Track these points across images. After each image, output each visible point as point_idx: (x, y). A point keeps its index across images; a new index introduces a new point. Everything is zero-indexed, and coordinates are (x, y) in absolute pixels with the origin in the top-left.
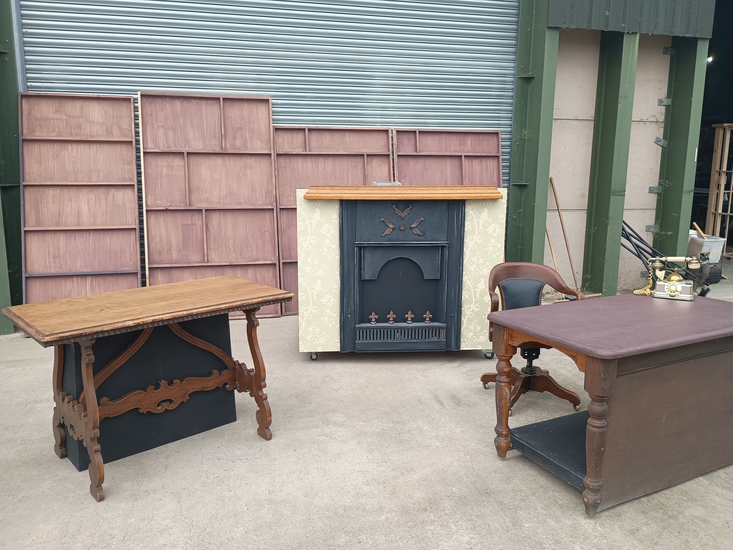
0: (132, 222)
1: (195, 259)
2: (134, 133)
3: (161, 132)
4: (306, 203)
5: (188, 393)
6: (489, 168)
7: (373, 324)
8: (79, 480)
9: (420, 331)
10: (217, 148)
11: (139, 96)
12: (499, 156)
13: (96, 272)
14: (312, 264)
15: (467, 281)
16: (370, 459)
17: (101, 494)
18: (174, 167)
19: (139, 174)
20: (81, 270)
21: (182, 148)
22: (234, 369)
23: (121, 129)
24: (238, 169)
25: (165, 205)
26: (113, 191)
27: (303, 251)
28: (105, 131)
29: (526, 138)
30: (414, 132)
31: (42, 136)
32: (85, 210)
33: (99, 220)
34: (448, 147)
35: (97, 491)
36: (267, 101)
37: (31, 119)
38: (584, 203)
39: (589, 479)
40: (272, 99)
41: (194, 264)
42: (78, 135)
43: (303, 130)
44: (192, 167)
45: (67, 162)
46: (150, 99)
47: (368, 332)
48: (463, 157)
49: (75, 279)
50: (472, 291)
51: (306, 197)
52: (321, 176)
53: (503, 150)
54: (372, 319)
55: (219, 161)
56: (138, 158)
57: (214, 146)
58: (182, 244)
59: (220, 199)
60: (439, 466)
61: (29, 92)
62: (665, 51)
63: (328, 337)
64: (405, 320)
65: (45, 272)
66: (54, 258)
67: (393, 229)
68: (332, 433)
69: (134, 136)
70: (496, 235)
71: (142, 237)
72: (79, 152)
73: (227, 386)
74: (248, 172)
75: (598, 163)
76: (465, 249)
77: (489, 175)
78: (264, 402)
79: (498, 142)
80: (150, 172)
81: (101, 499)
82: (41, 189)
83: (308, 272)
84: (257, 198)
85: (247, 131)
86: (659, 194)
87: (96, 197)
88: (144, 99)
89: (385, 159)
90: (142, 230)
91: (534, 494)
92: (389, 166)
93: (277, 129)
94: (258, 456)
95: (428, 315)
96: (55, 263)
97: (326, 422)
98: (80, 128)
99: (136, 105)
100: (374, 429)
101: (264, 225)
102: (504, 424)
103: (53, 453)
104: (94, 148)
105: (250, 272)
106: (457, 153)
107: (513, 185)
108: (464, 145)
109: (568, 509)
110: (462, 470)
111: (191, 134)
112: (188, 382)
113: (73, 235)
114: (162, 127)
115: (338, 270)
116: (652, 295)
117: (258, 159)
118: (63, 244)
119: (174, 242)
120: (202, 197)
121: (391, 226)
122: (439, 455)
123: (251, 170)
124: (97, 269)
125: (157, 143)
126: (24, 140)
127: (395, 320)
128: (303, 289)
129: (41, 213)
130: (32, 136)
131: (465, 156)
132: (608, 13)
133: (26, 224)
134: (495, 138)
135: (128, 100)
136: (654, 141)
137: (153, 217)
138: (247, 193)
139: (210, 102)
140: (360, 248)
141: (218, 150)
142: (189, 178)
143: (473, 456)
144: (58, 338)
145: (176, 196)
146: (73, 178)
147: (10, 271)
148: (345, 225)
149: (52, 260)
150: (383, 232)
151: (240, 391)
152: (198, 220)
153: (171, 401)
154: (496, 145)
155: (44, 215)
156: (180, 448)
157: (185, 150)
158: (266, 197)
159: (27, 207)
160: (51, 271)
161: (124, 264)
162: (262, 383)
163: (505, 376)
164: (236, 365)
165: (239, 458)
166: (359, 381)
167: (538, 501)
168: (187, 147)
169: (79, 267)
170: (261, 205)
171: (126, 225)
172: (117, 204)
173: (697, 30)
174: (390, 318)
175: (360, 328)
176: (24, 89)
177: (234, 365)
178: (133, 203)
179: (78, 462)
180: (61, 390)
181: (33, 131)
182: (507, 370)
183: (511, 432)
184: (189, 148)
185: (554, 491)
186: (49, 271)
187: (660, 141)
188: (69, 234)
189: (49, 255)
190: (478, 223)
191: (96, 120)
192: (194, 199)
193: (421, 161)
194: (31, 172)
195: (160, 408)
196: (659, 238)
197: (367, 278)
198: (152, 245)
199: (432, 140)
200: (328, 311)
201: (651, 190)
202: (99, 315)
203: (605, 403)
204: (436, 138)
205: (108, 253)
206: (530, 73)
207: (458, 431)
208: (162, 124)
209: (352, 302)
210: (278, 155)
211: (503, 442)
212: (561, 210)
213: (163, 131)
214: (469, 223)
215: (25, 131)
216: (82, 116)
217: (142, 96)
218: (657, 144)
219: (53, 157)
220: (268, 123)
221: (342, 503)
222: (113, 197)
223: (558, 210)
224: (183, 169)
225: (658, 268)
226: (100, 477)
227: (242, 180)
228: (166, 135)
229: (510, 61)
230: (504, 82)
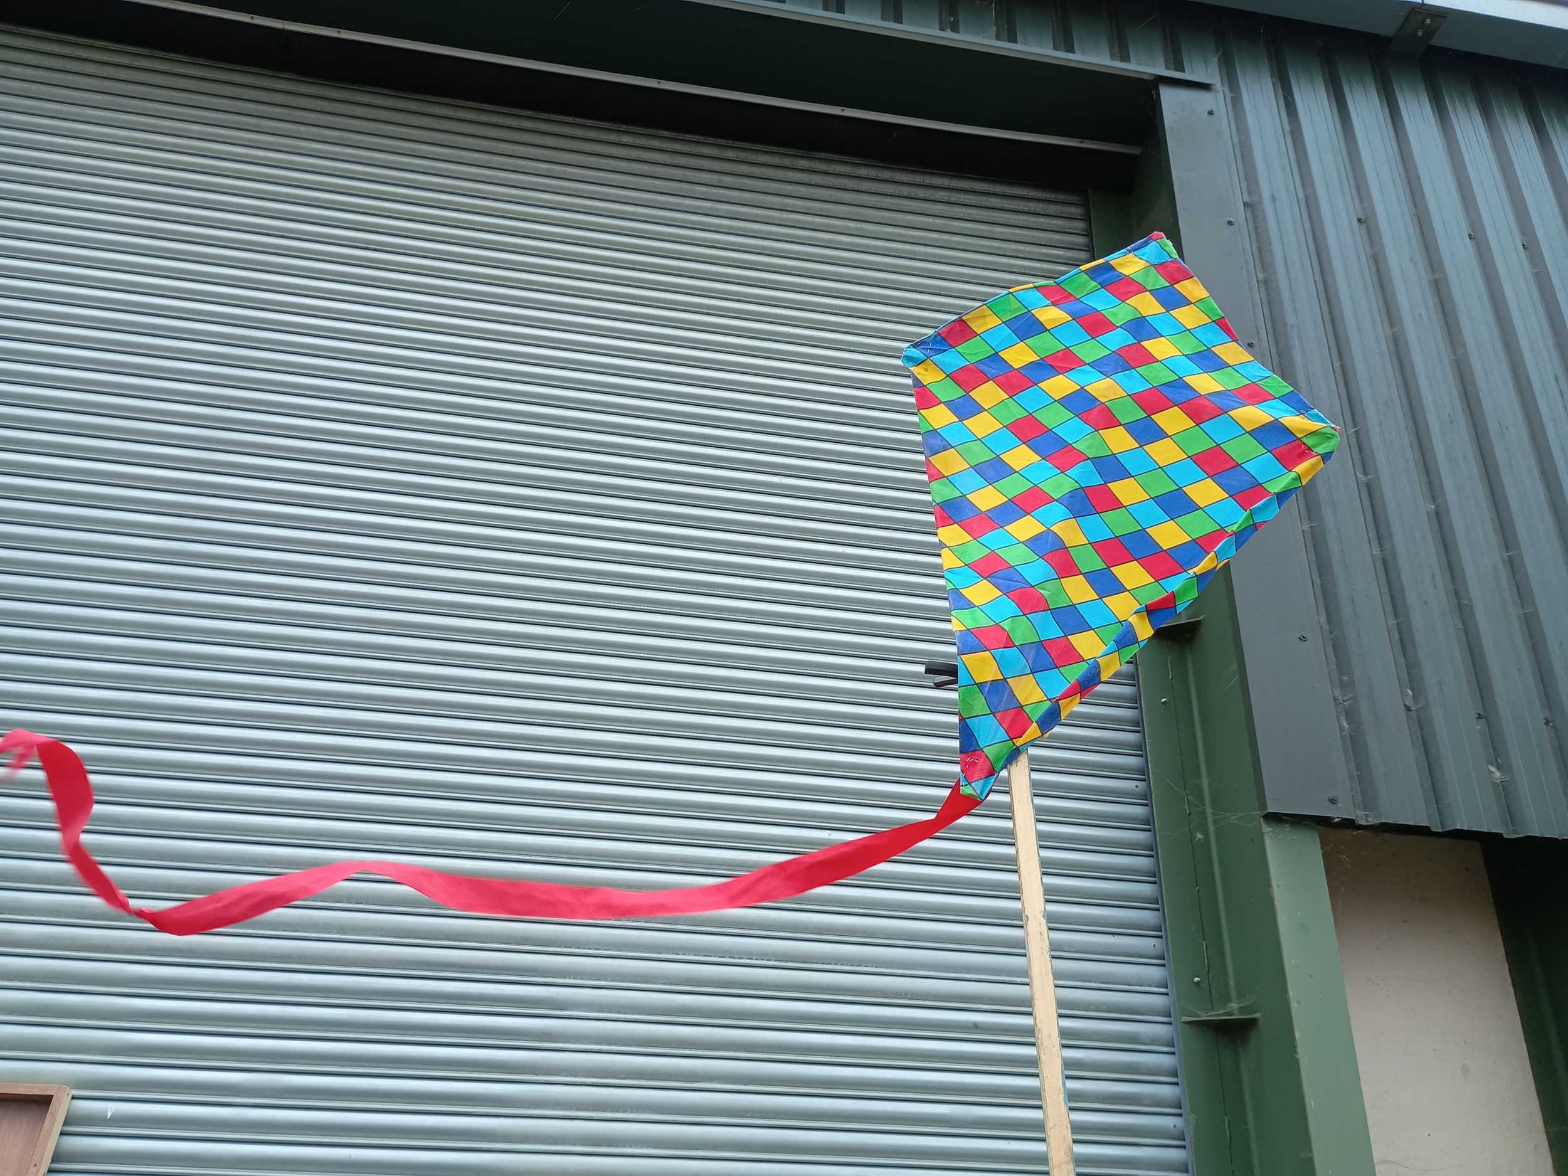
40: (73, 1098)
132: (1498, 774)
206: (1234, 1005)
229: (1141, 956)
230: (1131, 1043)
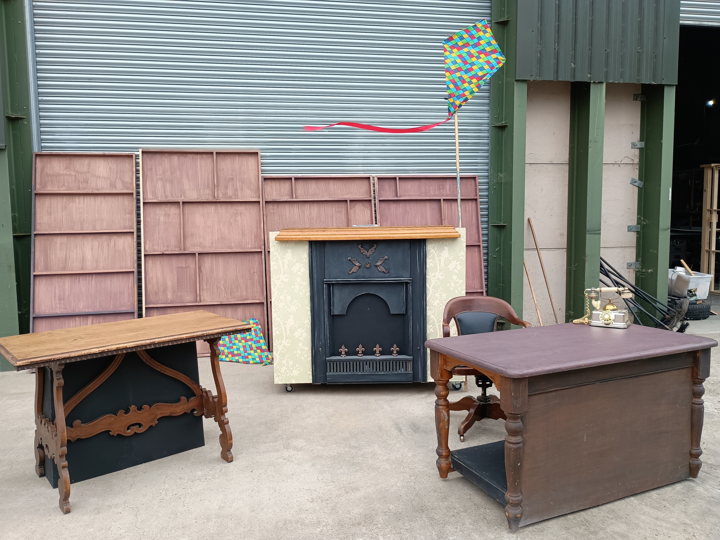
0: (130, 265)
1: (188, 299)
2: (135, 186)
3: (160, 184)
4: (278, 245)
5: (157, 418)
6: (468, 210)
7: (343, 357)
8: (52, 495)
9: (388, 364)
10: (210, 197)
11: (140, 153)
12: (477, 199)
13: (96, 312)
14: (284, 300)
15: (432, 315)
16: (320, 479)
17: (68, 507)
18: (171, 215)
19: (139, 222)
20: (84, 310)
21: (178, 198)
22: (202, 396)
23: (124, 183)
24: (229, 216)
25: (162, 250)
26: (115, 238)
27: (276, 289)
28: (109, 185)
29: (503, 181)
30: (395, 179)
31: (53, 191)
32: (89, 255)
33: (101, 264)
34: (427, 191)
35: (64, 504)
36: (257, 153)
37: (44, 176)
38: (563, 242)
39: (509, 494)
40: (261, 152)
41: (187, 304)
42: (85, 189)
43: (290, 179)
44: (187, 215)
45: (74, 213)
46: (150, 155)
47: (338, 365)
48: (442, 200)
49: (77, 319)
50: (437, 325)
51: (277, 238)
52: (307, 220)
53: (480, 193)
54: (341, 352)
55: (212, 208)
56: (138, 208)
57: (206, 196)
58: (176, 286)
59: (212, 243)
60: (383, 486)
61: (42, 151)
62: (636, 97)
63: (301, 369)
64: (373, 353)
65: (51, 312)
66: (60, 299)
67: (360, 267)
68: (290, 456)
69: (135, 188)
70: (457, 272)
71: (140, 280)
72: (85, 204)
73: (195, 412)
74: (239, 218)
75: (574, 204)
76: (427, 284)
77: (468, 216)
78: (226, 426)
79: (476, 186)
80: (149, 220)
81: (67, 512)
82: (50, 238)
83: (281, 308)
84: (247, 242)
85: (238, 181)
86: (638, 233)
87: (99, 244)
88: (145, 155)
89: (367, 204)
90: (140, 273)
91: (465, 511)
92: (371, 210)
93: (266, 179)
94: (217, 476)
95: (395, 348)
96: (60, 304)
97: (287, 447)
98: (87, 182)
99: (138, 160)
100: (330, 453)
101: (253, 267)
102: (444, 445)
103: (34, 472)
104: (99, 199)
105: (240, 310)
106: (435, 197)
107: (491, 225)
108: (443, 190)
109: (494, 524)
110: (404, 489)
111: (187, 185)
112: (157, 407)
113: (77, 279)
114: (160, 180)
115: (309, 305)
116: (589, 324)
117: (248, 206)
118: (68, 287)
119: (169, 283)
120: (196, 242)
121: (357, 264)
122: (386, 476)
123: (241, 216)
124: (98, 309)
125: (155, 194)
126: (36, 194)
127: (364, 353)
128: (277, 324)
129: (49, 259)
130: (43, 190)
131: (444, 200)
132: (573, 65)
133: (36, 269)
134: (472, 182)
135: (131, 156)
136: (630, 181)
137: (150, 261)
138: (237, 237)
139: (204, 156)
140: (329, 285)
141: (211, 199)
142: (183, 225)
143: (418, 477)
144: (29, 362)
145: (172, 241)
146: (80, 227)
147: (20, 313)
148: (314, 264)
149: (58, 302)
150: (350, 270)
151: (206, 417)
152: (191, 263)
153: (140, 425)
154: (474, 189)
155: (52, 261)
156: (148, 469)
157: (181, 199)
158: (255, 241)
159: (37, 254)
160: (56, 312)
161: (122, 304)
162: (224, 409)
163: (443, 400)
164: (203, 392)
165: (199, 477)
166: (328, 410)
167: (468, 517)
168: (183, 197)
169: (82, 307)
170: (250, 248)
171: (126, 268)
172: (118, 250)
173: (663, 78)
174: (359, 351)
175: (330, 361)
176: (39, 150)
177: (201, 392)
178: (132, 249)
179: (53, 479)
180: (41, 413)
181: (45, 186)
182: (444, 393)
183: (450, 453)
184: (185, 197)
185: (485, 509)
186: (54, 312)
187: (636, 182)
188: (74, 277)
189: (55, 297)
190: (440, 260)
191: (101, 175)
192: (188, 244)
193: (402, 205)
194: (41, 222)
195: (129, 431)
196: (640, 275)
197: (336, 313)
198: (149, 286)
199: (412, 186)
200: (300, 345)
201: (629, 228)
202: (71, 344)
203: (519, 420)
204: (416, 183)
205: (109, 294)
206: (503, 122)
207: (410, 455)
208: (161, 177)
209: (322, 336)
210: (267, 202)
211: (444, 463)
212: (540, 249)
213: (161, 183)
214: (431, 260)
215: (38, 186)
216: (89, 172)
217: (143, 152)
218: (633, 185)
219: (62, 209)
220: (257, 174)
221: (284, 517)
222: (115, 243)
223: (537, 249)
224: (179, 216)
225: (594, 299)
226: (66, 491)
227: (233, 225)
228: (164, 186)
229: (484, 111)
230: (479, 131)
